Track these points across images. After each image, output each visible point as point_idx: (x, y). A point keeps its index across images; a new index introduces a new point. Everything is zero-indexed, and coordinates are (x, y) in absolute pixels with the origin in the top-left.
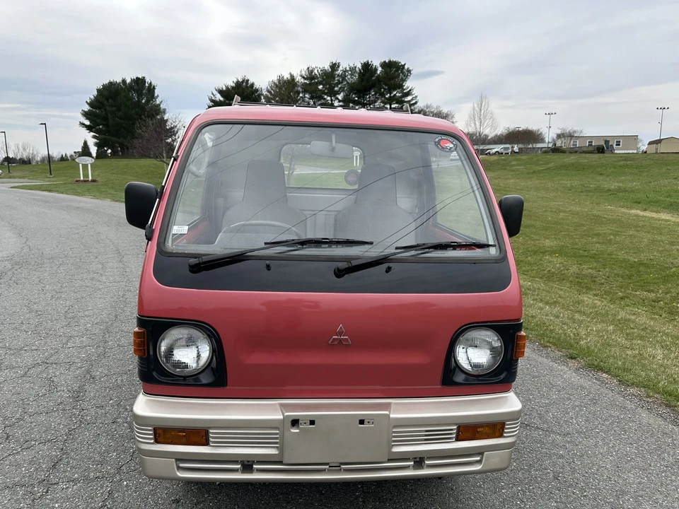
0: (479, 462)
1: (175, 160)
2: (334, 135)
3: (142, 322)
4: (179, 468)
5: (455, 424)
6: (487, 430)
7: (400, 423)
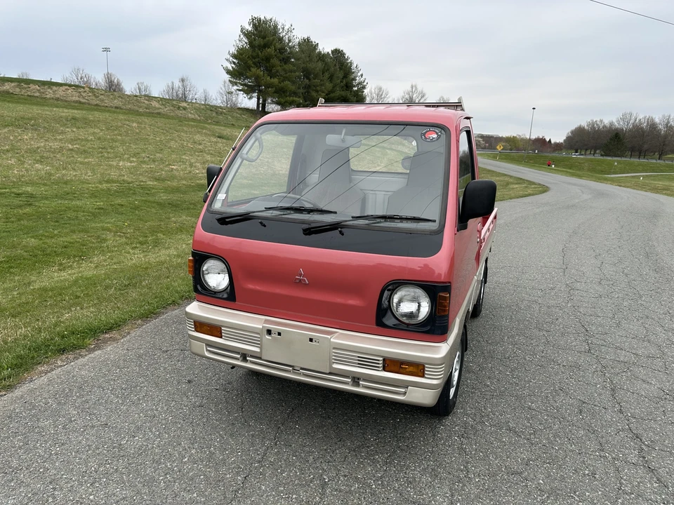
0: (405, 393)
1: (234, 150)
2: (344, 129)
3: (194, 254)
4: (207, 350)
5: (382, 357)
6: (411, 369)
7: (338, 347)
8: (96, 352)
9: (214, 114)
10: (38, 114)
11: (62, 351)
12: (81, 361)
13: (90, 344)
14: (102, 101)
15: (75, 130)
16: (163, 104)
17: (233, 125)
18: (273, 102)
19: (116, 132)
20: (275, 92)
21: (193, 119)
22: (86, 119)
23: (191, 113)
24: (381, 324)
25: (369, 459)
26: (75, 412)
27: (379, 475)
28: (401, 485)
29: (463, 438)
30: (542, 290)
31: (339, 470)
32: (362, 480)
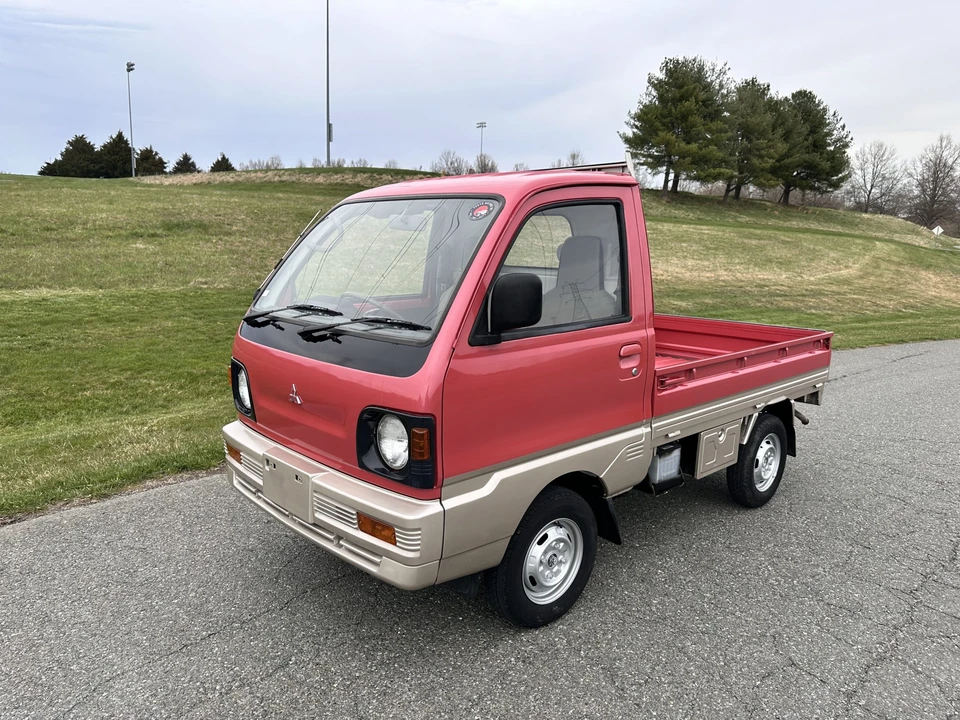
0: (380, 565)
4: (236, 479)
5: (354, 509)
6: (385, 532)
7: (318, 490)
8: (215, 476)
11: (184, 468)
12: (194, 481)
13: (215, 466)
18: (689, 178)
20: (693, 163)
24: (362, 465)
25: (367, 653)
26: (132, 531)
27: (357, 675)
28: (369, 694)
29: (524, 662)
30: (942, 483)
31: (318, 656)
32: (330, 674)
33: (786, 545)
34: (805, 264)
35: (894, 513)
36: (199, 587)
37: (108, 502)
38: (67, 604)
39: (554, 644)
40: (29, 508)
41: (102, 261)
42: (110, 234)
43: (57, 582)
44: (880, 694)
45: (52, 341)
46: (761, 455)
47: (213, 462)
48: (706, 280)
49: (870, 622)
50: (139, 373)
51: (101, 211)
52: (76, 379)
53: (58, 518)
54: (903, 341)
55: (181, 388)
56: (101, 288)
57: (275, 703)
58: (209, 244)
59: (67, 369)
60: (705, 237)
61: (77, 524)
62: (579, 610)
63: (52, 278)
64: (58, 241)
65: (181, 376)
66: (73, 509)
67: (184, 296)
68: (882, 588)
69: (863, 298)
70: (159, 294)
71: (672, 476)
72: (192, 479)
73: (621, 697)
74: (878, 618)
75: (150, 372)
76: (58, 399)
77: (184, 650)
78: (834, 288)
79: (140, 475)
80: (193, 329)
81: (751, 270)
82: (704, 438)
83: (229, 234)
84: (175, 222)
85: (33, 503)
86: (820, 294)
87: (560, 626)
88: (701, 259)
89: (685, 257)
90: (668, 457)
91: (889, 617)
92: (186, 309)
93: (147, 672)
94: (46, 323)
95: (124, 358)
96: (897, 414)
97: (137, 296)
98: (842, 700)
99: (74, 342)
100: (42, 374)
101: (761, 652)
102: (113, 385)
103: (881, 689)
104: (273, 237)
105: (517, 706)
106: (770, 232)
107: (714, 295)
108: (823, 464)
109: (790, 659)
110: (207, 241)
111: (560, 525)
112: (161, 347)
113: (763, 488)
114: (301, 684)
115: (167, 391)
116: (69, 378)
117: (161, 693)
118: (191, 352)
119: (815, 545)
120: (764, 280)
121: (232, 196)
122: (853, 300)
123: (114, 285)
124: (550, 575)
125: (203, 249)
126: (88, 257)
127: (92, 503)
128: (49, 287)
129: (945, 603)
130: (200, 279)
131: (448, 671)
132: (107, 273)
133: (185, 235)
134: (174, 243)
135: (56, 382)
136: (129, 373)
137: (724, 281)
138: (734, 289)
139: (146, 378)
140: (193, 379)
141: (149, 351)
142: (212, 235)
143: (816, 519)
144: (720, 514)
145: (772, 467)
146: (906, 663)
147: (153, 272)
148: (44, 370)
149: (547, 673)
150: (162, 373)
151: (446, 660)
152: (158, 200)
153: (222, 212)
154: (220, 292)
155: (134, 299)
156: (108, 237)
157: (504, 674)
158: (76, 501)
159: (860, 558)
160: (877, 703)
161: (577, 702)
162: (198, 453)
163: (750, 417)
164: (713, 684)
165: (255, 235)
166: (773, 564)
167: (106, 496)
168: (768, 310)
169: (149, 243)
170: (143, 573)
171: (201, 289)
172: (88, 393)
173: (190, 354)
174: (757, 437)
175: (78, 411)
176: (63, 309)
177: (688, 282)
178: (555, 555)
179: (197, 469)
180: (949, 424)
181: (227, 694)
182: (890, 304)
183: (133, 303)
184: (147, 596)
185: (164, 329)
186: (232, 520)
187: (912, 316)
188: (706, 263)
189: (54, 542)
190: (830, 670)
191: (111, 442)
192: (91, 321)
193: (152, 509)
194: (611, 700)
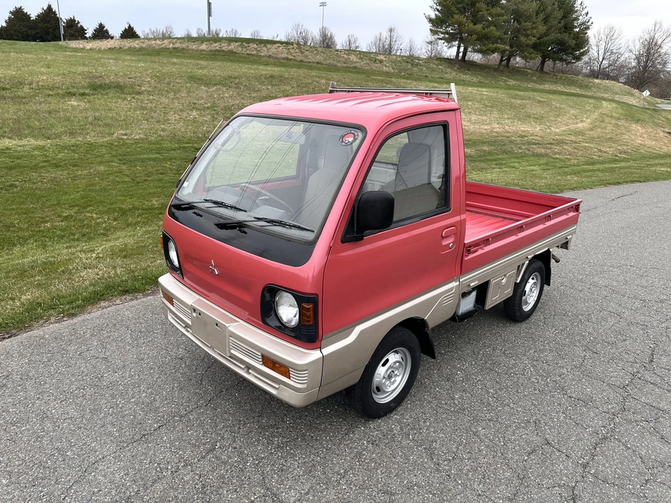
0: (277, 389)
4: (170, 315)
5: (260, 352)
6: (282, 369)
7: (233, 335)
9: (409, 66)
10: (243, 73)
11: (126, 292)
12: (135, 302)
13: (148, 290)
14: (306, 56)
15: (269, 87)
16: (361, 58)
17: (426, 76)
18: (475, 51)
19: (304, 89)
20: (477, 39)
21: (387, 72)
22: (281, 76)
23: (386, 66)
24: (264, 322)
25: (268, 439)
26: (96, 344)
27: (263, 456)
28: (272, 470)
29: (372, 444)
30: (645, 301)
31: (234, 441)
32: (244, 456)
33: (542, 351)
34: (552, 118)
35: (613, 325)
36: (148, 389)
37: (75, 320)
38: (57, 403)
39: (391, 430)
40: (20, 325)
41: (47, 115)
42: (51, 93)
43: (48, 386)
44: (604, 465)
45: (17, 183)
46: (527, 288)
47: (147, 287)
48: (484, 131)
49: (597, 410)
50: (84, 208)
51: (42, 74)
52: (38, 215)
53: (42, 333)
54: (619, 183)
55: (115, 220)
56: (49, 139)
57: (209, 479)
58: (125, 102)
59: (31, 206)
60: (485, 97)
61: (56, 338)
62: (407, 404)
63: (11, 131)
64: (12, 98)
65: (114, 210)
66: (51, 325)
67: (110, 145)
68: (605, 384)
69: (592, 146)
70: (92, 144)
71: (470, 309)
72: (133, 300)
73: (437, 470)
74: (603, 408)
75: (92, 208)
76: (27, 229)
77: (143, 439)
78: (573, 138)
79: (97, 297)
80: (120, 172)
81: (515, 124)
82: (493, 282)
83: (139, 93)
84: (99, 83)
85: (22, 322)
86: (562, 142)
87: (395, 416)
88: (481, 115)
89: (470, 113)
90: (468, 298)
91: (610, 407)
92: (113, 156)
93: (119, 456)
94: (11, 168)
95: (72, 197)
96: (615, 244)
97: (76, 146)
98: (580, 470)
99: (34, 183)
100: (13, 209)
101: (527, 434)
102: (66, 218)
103: (605, 461)
104: (171, 95)
105: (370, 478)
106: (530, 94)
107: (491, 143)
108: (566, 286)
109: (546, 439)
110: (124, 99)
111: (397, 352)
112: (98, 187)
113: (527, 308)
114: (225, 463)
115: (105, 222)
116: (33, 213)
117: (131, 472)
118: (120, 191)
119: (561, 351)
120: (524, 131)
121: (139, 61)
122: (585, 147)
123: (58, 136)
124: (389, 385)
125: (121, 106)
126: (36, 112)
127: (64, 321)
128: (10, 138)
129: (645, 395)
130: (121, 132)
131: (323, 452)
132: (52, 125)
133: (107, 94)
134: (99, 100)
135: (24, 216)
136: (77, 208)
137: (496, 132)
138: (504, 139)
139: (89, 212)
140: (124, 212)
141: (90, 190)
142: (127, 94)
143: (562, 330)
144: (497, 326)
145: (534, 294)
146: (620, 441)
147: (86, 125)
148: (14, 207)
149: (388, 452)
150: (100, 208)
151: (321, 444)
152: (84, 65)
153: (133, 75)
154: (137, 142)
155: (74, 148)
156: (49, 95)
157: (360, 454)
158: (53, 319)
159: (591, 361)
160: (602, 471)
161: (409, 474)
162: (135, 279)
163: (523, 264)
164: (497, 459)
165: (158, 95)
166: (534, 366)
167: (74, 315)
168: (526, 155)
169: (81, 101)
170: (109, 377)
171: (122, 139)
172: (48, 225)
173: (120, 193)
174: (526, 277)
175: (42, 239)
176: (22, 156)
177: (471, 134)
178: (393, 372)
179: (136, 292)
180: (650, 253)
181: (176, 472)
182: (610, 150)
183: (73, 151)
184: (113, 396)
185: (98, 173)
186: (165, 335)
187: (625, 160)
188: (484, 118)
189: (43, 353)
190: (572, 448)
191: (71, 267)
192: (44, 167)
193: (108, 325)
194: (431, 472)
